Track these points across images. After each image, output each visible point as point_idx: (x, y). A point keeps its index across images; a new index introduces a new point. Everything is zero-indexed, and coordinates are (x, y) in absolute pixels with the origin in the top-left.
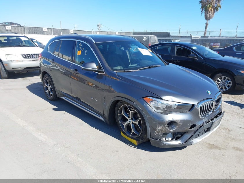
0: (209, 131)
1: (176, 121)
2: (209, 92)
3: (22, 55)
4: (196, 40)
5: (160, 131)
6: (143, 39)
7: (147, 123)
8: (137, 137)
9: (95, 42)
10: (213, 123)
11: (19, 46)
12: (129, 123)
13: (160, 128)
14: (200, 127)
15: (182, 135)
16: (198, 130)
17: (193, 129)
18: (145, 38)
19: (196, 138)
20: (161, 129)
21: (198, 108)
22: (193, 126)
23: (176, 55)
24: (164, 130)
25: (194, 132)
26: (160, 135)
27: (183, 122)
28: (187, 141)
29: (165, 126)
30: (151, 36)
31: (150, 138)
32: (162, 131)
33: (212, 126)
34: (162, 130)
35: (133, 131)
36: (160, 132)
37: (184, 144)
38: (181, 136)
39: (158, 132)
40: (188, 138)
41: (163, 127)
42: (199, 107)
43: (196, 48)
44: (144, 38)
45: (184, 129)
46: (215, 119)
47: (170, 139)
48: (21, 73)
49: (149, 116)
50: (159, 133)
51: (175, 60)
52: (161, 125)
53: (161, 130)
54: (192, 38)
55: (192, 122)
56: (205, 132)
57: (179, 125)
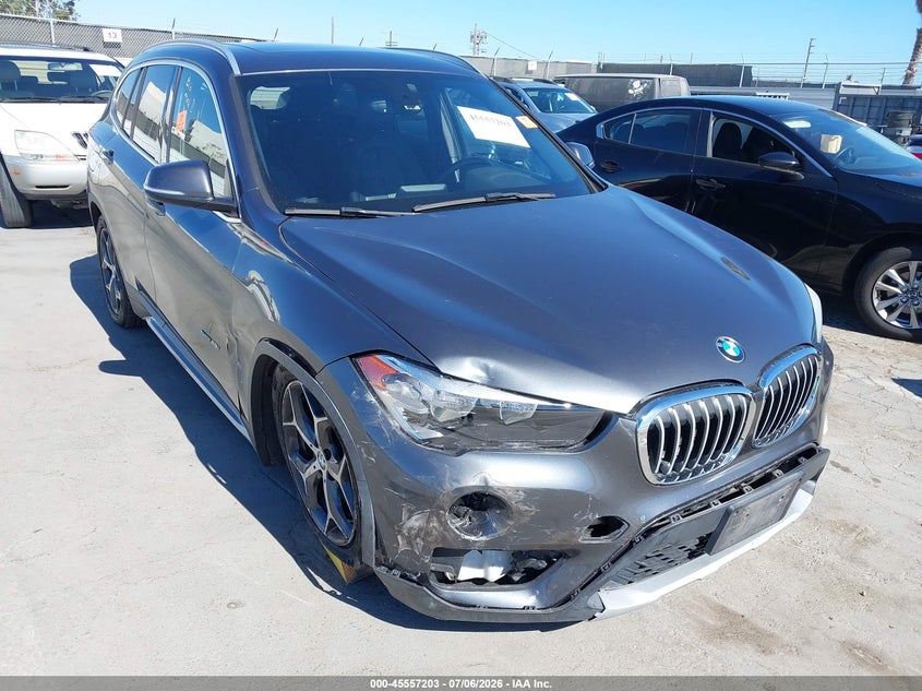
0: (709, 553)
1: (500, 494)
2: (732, 347)
3: (77, 135)
4: (856, 98)
5: (417, 536)
6: (631, 91)
7: (363, 488)
8: (340, 541)
9: (237, 72)
10: (727, 513)
11: (82, 100)
12: (320, 471)
13: (415, 522)
14: (649, 532)
15: (551, 563)
16: (631, 545)
17: (603, 540)
18: (637, 84)
19: (630, 582)
20: (420, 529)
21: (631, 435)
22: (607, 526)
23: (710, 154)
24: (435, 532)
25: (610, 554)
26: (418, 558)
27: (544, 499)
28: (568, 599)
29: (438, 516)
30: (662, 76)
31: (379, 564)
32: (430, 539)
33: (726, 530)
34: (428, 534)
35: (330, 516)
36: (418, 540)
37: (551, 610)
38: (546, 568)
39: (409, 541)
40: (575, 584)
41: (428, 522)
42: (644, 428)
43: (808, 125)
44: (632, 87)
45: (553, 539)
46: (751, 495)
47: (495, 573)
48: (75, 207)
49: (370, 454)
50: (412, 546)
51: (700, 178)
52: (420, 509)
53: (424, 532)
54: (842, 91)
55: (596, 504)
56: (692, 555)
57: (521, 513)
